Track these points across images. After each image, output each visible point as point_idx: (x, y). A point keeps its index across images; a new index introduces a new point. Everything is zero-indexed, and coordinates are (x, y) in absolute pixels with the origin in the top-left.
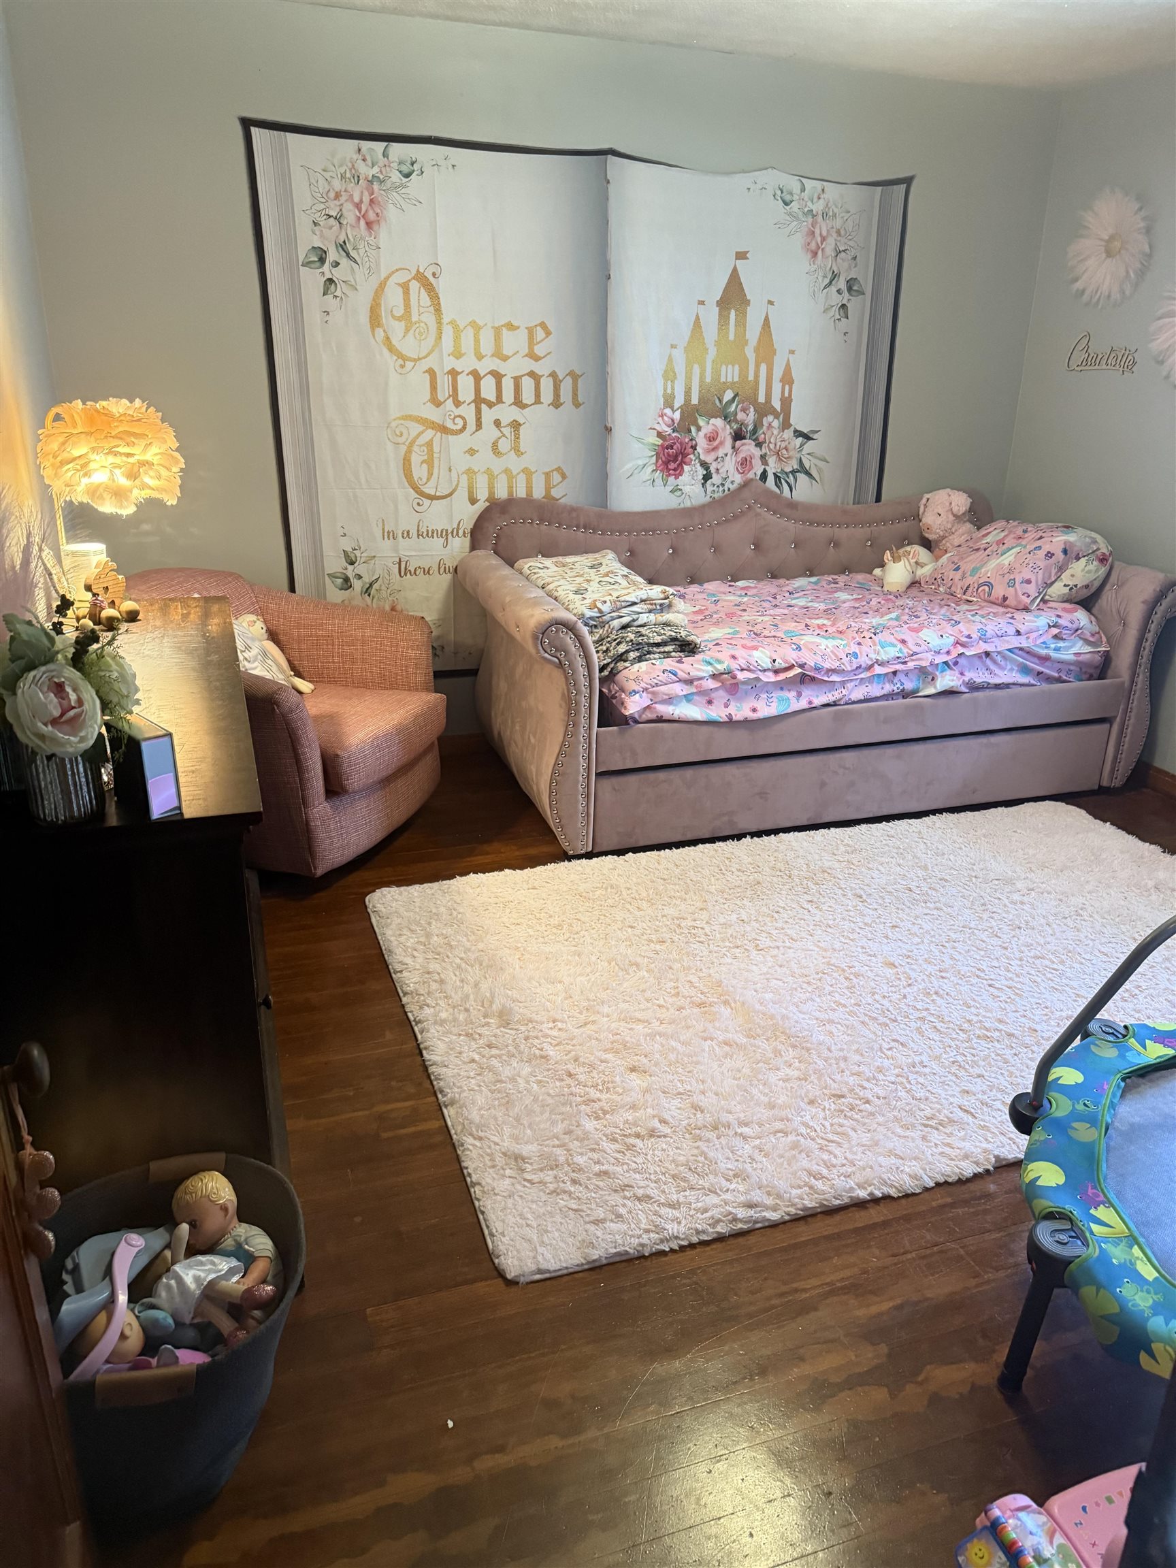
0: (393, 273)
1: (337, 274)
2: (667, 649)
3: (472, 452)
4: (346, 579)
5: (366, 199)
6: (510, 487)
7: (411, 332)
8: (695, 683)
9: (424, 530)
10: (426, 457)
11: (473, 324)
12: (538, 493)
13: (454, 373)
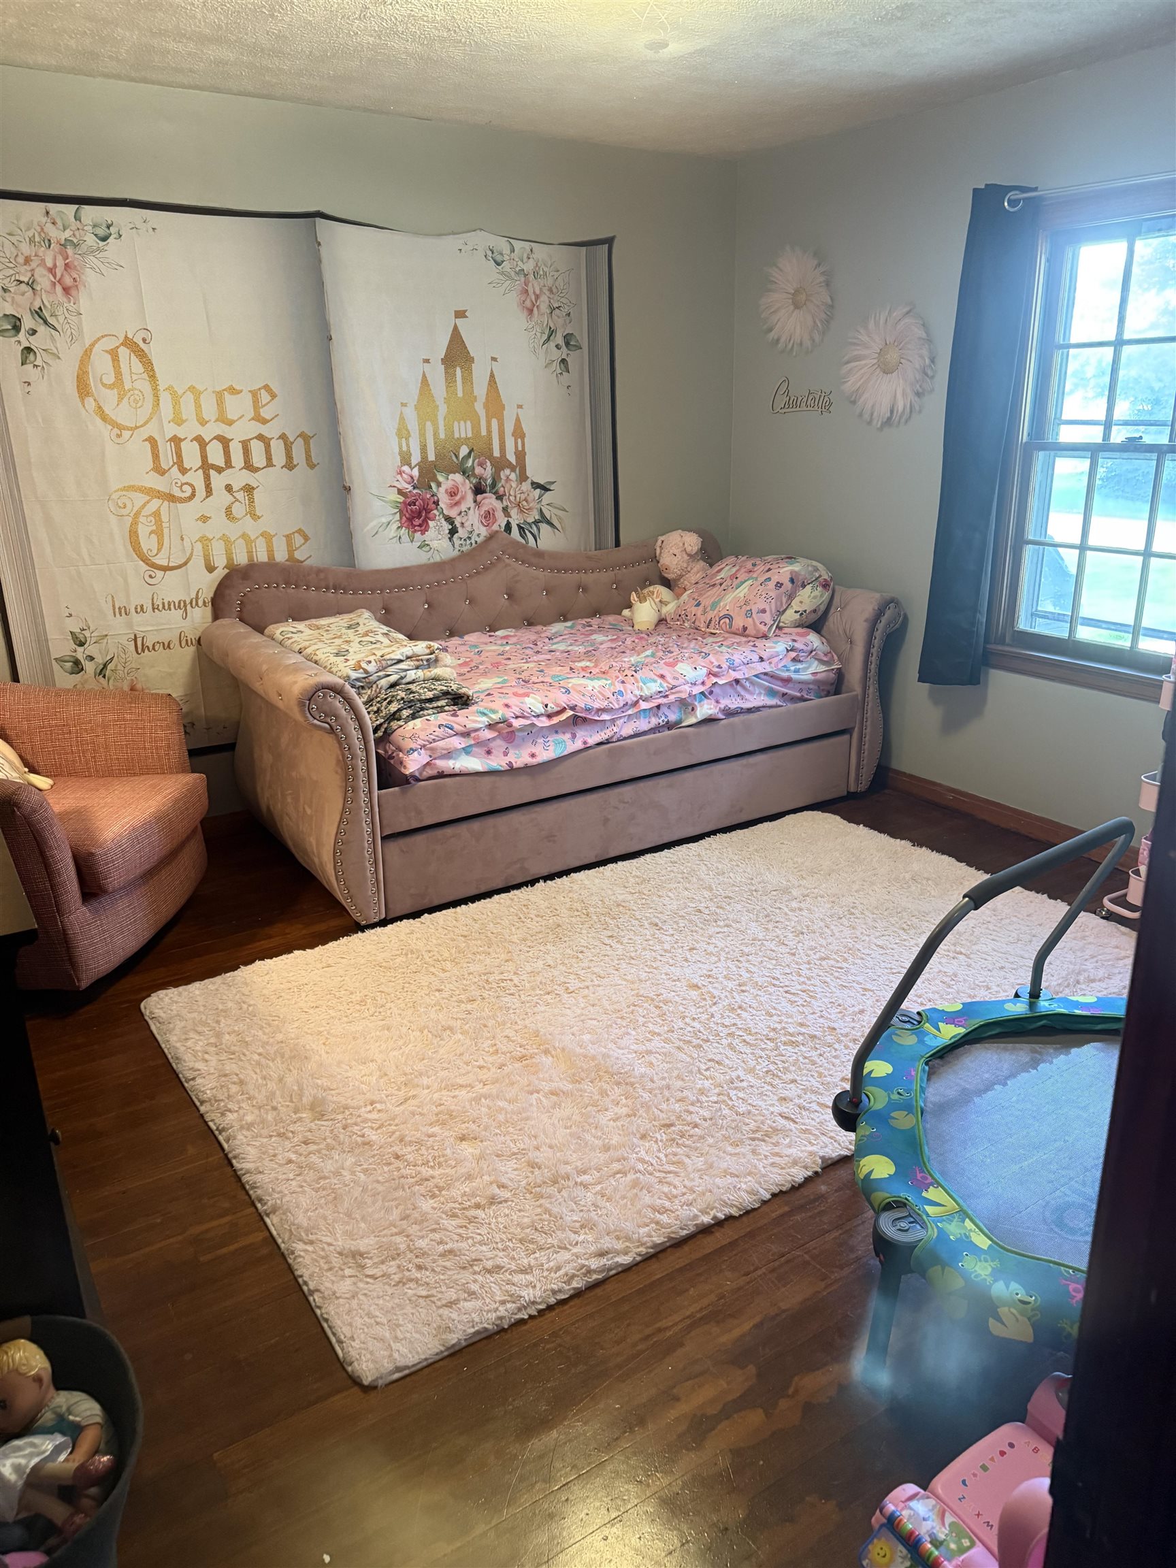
0: (99, 339)
1: (34, 342)
2: (440, 703)
3: (204, 519)
4: (77, 663)
5: (60, 263)
6: (250, 553)
7: (126, 399)
8: (473, 735)
9: (159, 602)
10: (154, 528)
11: (192, 389)
12: (281, 556)
13: (176, 441)
